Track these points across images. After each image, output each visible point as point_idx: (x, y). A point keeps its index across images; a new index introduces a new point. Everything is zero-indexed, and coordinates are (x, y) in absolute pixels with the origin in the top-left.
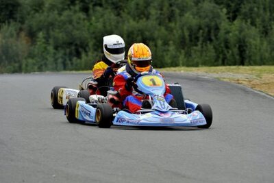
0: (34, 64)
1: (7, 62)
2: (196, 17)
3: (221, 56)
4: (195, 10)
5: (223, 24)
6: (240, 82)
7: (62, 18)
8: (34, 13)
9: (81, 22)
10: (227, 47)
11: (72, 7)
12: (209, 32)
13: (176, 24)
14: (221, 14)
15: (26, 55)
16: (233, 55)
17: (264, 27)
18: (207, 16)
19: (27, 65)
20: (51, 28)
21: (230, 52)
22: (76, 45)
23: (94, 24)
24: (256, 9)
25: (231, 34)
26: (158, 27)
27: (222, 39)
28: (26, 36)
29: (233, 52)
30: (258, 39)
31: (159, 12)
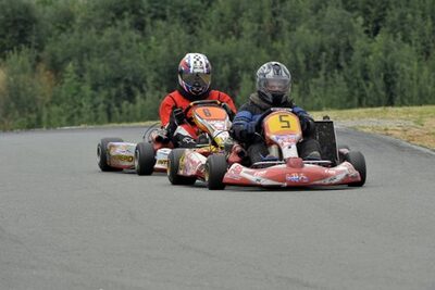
0: (61, 114)
1: (17, 112)
2: (316, 31)
3: (357, 92)
4: (313, 19)
5: (358, 42)
6: (389, 132)
7: (103, 39)
8: (59, 34)
9: (134, 44)
10: (366, 78)
11: (118, 22)
12: (337, 54)
13: (283, 44)
14: (355, 25)
15: (48, 99)
16: (375, 90)
17: (423, 44)
18: (332, 31)
19: (49, 116)
20: (85, 55)
21: (371, 85)
22: (127, 81)
23: (154, 47)
24: (409, 16)
25: (371, 57)
26: (255, 50)
27: (358, 65)
28: (46, 70)
29: (375, 86)
30: (416, 63)
31: (257, 25)
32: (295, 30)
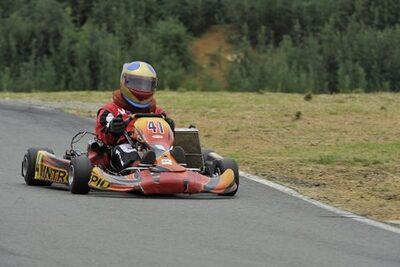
2: (27, 19)
3: (64, 76)
4: (25, 8)
5: (66, 30)
10: (73, 64)
12: (46, 41)
14: (64, 15)
16: (81, 75)
17: (126, 35)
18: (43, 18)
21: (77, 70)
24: (114, 9)
25: (78, 45)
27: (65, 51)
29: (81, 71)
30: (119, 52)
32: (8, 17)
